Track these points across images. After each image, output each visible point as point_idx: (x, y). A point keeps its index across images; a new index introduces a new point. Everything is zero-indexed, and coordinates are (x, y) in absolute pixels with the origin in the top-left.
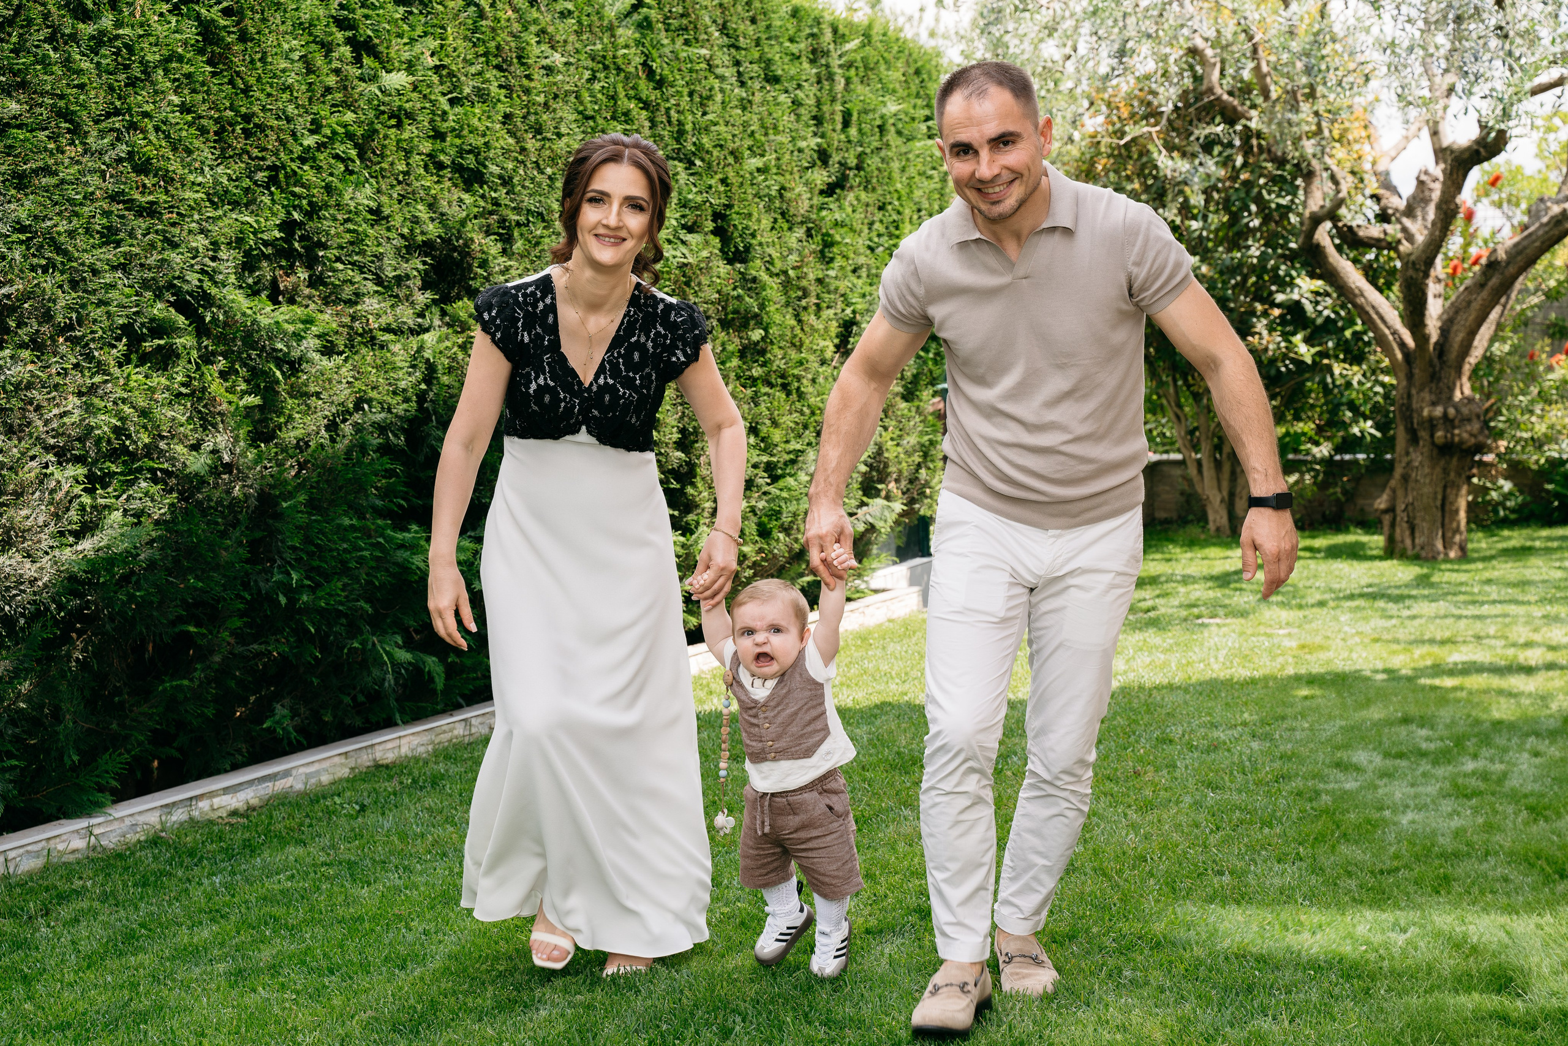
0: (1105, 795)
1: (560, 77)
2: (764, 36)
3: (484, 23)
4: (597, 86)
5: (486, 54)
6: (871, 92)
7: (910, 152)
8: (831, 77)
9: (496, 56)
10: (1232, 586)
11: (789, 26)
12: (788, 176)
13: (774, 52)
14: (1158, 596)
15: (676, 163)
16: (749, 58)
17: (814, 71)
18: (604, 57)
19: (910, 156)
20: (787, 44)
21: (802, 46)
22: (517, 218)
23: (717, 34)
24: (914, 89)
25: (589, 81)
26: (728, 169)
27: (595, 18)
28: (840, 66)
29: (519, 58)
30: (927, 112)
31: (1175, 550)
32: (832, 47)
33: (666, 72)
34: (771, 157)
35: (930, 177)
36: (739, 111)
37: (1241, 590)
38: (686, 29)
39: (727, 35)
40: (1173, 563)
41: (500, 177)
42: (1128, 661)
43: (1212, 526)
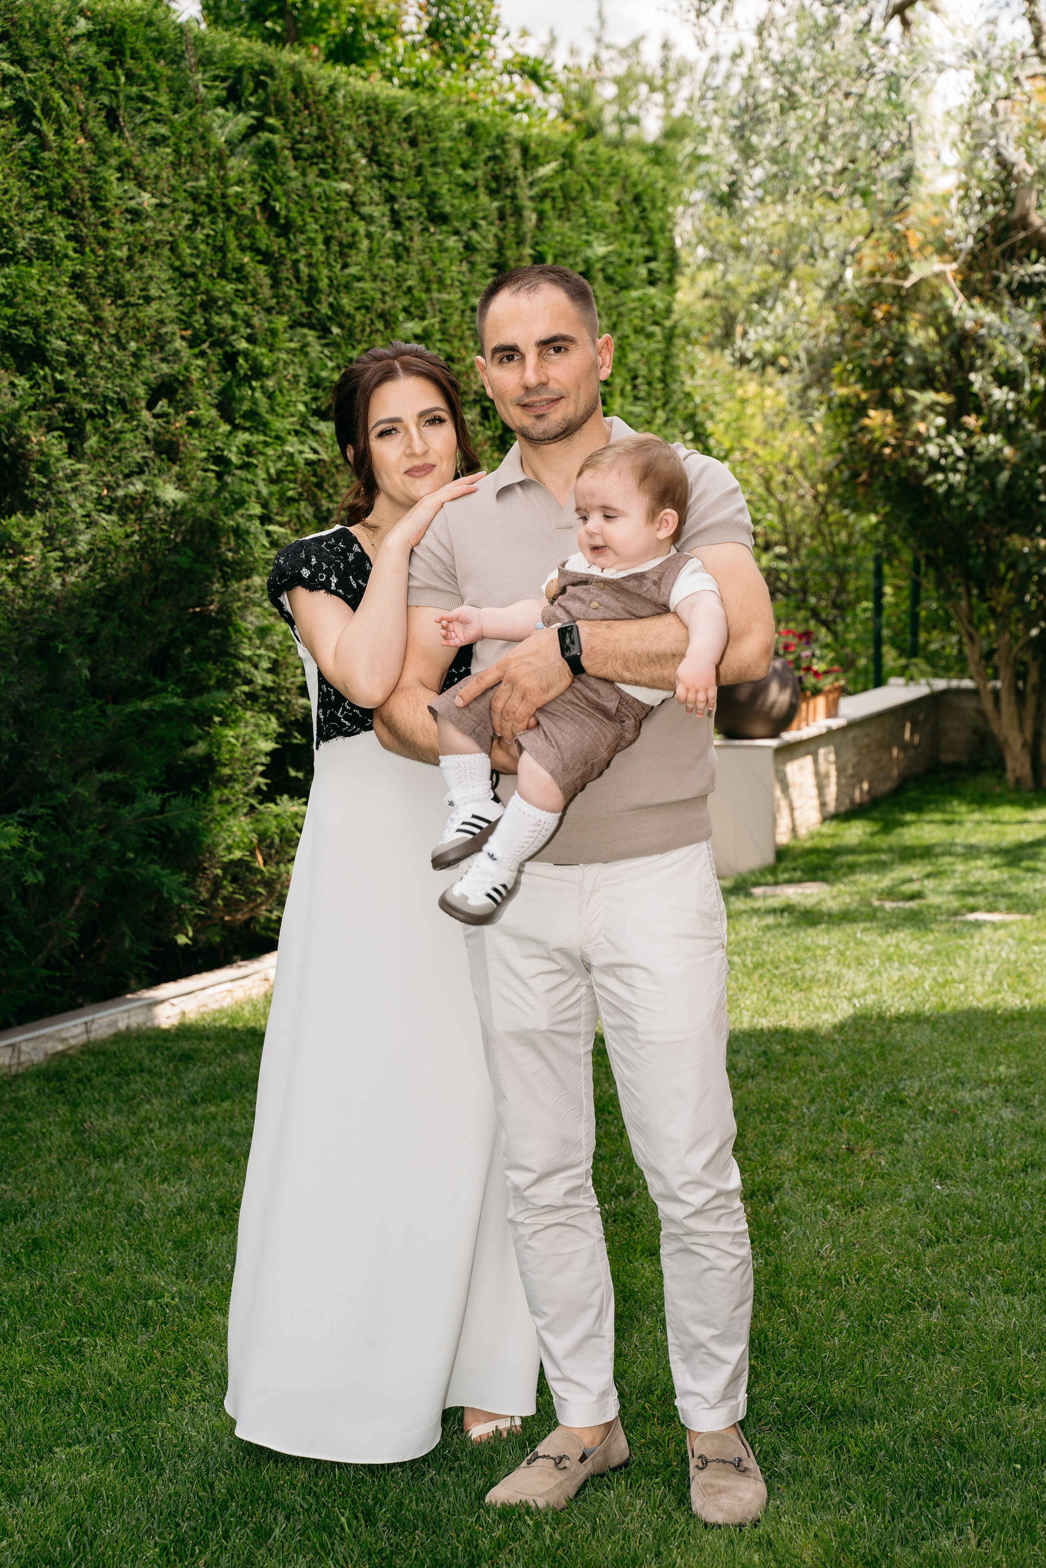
0: (805, 1182)
1: (149, 224)
2: (427, 163)
3: (46, 155)
4: (199, 235)
5: (48, 196)
6: (572, 229)
7: (623, 304)
8: (518, 212)
9: (62, 198)
10: (1025, 864)
11: (462, 147)
12: (456, 343)
13: (442, 184)
14: (928, 876)
15: (306, 331)
16: (408, 191)
17: (496, 204)
18: (209, 196)
19: (623, 309)
20: (459, 171)
21: (479, 173)
22: (91, 406)
23: (364, 161)
24: (631, 222)
25: (189, 227)
26: (378, 338)
27: (198, 145)
28: (531, 198)
29: (94, 199)
30: (646, 251)
31: (960, 809)
32: (520, 172)
33: (293, 215)
34: (433, 321)
35: (650, 336)
36: (392, 262)
37: (1035, 870)
38: (322, 156)
39: (379, 164)
40: (955, 827)
41: (67, 354)
42: (871, 975)
43: (1010, 777)
